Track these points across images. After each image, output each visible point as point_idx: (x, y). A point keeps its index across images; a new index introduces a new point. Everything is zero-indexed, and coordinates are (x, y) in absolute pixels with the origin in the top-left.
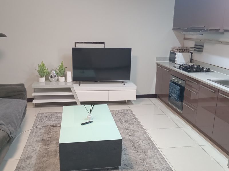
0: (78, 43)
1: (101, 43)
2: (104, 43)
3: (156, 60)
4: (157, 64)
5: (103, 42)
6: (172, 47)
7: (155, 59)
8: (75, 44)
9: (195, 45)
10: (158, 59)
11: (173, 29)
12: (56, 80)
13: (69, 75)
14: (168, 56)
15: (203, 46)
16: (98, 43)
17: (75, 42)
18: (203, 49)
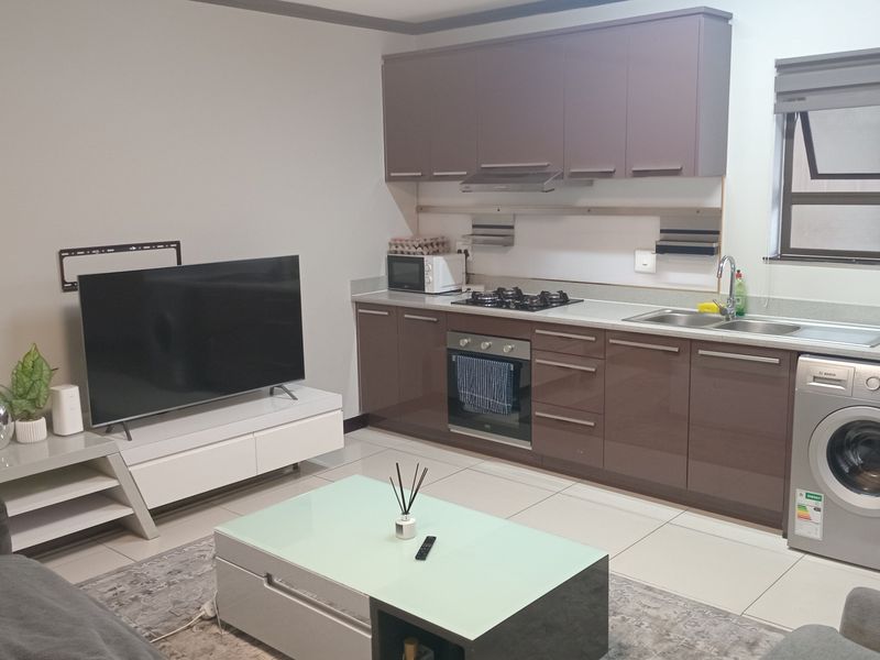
0: (73, 252)
1: (167, 245)
2: (178, 243)
3: (353, 292)
4: (356, 303)
5: (172, 243)
6: (388, 239)
7: (349, 287)
8: (61, 258)
9: (474, 226)
10: (356, 285)
11: (389, 179)
12: (8, 441)
13: (70, 402)
14: (383, 272)
15: (512, 227)
16: (153, 246)
17: (62, 251)
18: (513, 236)
